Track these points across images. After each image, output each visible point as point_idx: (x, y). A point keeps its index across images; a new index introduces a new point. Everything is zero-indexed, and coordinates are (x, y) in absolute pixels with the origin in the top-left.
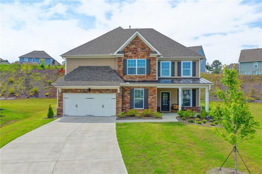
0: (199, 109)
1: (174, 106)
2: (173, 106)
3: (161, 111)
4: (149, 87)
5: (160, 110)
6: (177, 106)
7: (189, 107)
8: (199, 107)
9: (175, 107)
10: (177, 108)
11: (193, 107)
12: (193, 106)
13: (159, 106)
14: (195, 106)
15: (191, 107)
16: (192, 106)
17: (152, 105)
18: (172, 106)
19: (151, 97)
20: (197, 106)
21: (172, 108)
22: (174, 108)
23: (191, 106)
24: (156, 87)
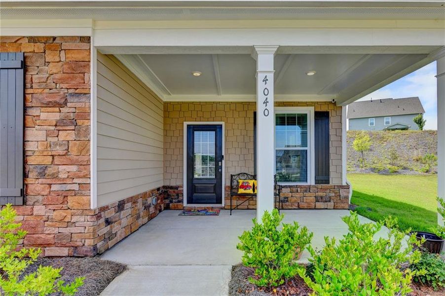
0: (343, 193)
1: (241, 182)
2: (235, 183)
3: (185, 204)
4: (33, 40)
5: (182, 201)
6: (251, 182)
7: (300, 187)
8: (344, 184)
9: (243, 187)
10: (250, 191)
11: (320, 186)
12: (317, 182)
13: (178, 184)
14: (327, 182)
15: (310, 187)
16: (313, 183)
17: (55, 176)
18: (232, 181)
19: (53, 116)
20: (333, 181)
21: (233, 192)
22: (241, 191)
23: (311, 180)
24: (87, 39)
